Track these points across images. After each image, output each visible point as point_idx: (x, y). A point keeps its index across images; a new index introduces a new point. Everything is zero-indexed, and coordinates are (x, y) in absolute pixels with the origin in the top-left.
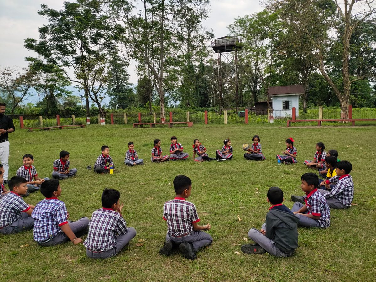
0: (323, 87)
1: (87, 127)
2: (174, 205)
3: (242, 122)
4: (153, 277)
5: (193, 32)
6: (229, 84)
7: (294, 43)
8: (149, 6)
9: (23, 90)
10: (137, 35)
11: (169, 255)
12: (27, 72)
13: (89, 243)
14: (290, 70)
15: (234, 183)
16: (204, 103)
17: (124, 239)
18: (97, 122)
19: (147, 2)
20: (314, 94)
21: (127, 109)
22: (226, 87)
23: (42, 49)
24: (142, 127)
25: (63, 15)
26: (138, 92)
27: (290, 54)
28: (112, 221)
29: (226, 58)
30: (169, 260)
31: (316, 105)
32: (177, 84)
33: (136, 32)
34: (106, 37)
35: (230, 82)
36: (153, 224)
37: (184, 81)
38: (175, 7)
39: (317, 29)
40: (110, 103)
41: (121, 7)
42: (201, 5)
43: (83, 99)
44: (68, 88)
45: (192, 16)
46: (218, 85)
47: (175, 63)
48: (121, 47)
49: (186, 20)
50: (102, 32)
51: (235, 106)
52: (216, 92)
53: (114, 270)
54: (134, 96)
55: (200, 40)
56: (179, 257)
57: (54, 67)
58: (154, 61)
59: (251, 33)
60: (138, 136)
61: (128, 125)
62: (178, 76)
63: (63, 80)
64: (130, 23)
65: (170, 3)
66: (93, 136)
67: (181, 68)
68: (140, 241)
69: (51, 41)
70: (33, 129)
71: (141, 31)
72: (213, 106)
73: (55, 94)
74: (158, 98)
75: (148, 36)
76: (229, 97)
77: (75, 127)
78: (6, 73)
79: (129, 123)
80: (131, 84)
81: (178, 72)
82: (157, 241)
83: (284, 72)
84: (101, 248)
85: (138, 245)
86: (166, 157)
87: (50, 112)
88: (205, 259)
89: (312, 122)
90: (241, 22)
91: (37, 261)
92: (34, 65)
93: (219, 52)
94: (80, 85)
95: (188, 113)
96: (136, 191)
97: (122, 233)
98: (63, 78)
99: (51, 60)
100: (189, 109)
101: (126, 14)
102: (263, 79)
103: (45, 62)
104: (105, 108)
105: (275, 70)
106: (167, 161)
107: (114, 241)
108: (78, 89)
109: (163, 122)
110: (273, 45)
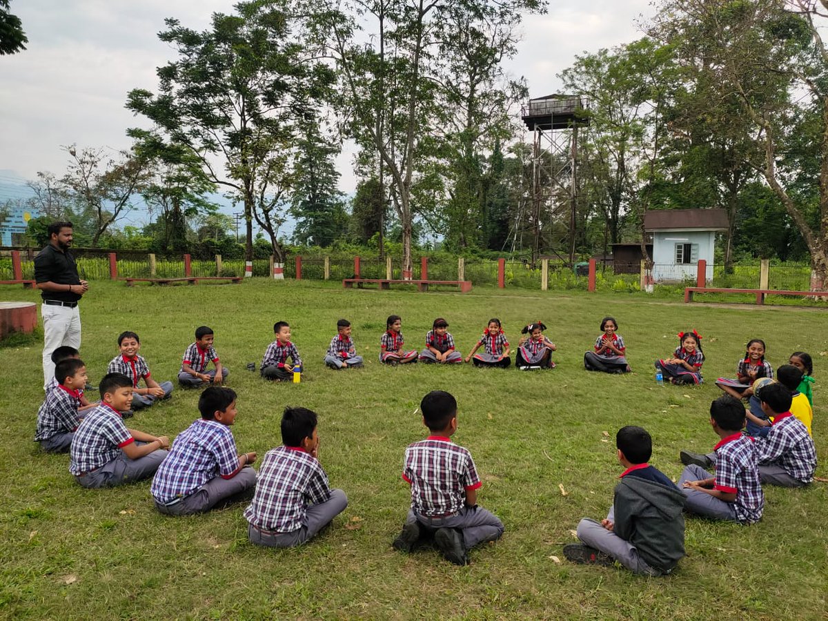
0: (775, 217)
1: (245, 282)
2: (427, 452)
3: (581, 288)
4: (379, 590)
5: (482, 84)
6: (556, 201)
7: (709, 114)
8: (390, 26)
9: (118, 199)
10: (361, 88)
11: (411, 551)
12: (129, 159)
13: (256, 513)
14: (698, 175)
15: (556, 419)
16: (497, 241)
17: (323, 513)
18: (266, 272)
19: (388, 16)
20: (753, 231)
21: (331, 248)
22: (549, 207)
23: (163, 112)
24: (362, 288)
25: (209, 42)
26: (355, 210)
27: (699, 138)
28: (301, 473)
29: (553, 143)
30: (412, 561)
31: (755, 256)
32: (441, 197)
33: (360, 81)
34: (295, 90)
35: (560, 197)
36: (381, 490)
37: (456, 190)
38: (447, 28)
39: (765, 84)
40: (294, 233)
41: (330, 28)
42: (503, 26)
43: (239, 221)
44: (211, 198)
45: (482, 48)
46: (530, 202)
47: (439, 149)
48: (326, 114)
49: (468, 56)
50: (288, 79)
51: (568, 251)
52: (527, 217)
53: (302, 571)
54: (346, 219)
55: (497, 101)
56: (433, 556)
57: (185, 152)
58: (393, 144)
59: (612, 89)
60: (354, 307)
61: (331, 283)
62: (443, 179)
63: (202, 180)
64: (347, 61)
65: (435, 20)
66: (257, 301)
67: (452, 162)
68: (354, 520)
69: (182, 97)
70: (135, 282)
71: (370, 79)
72: (518, 249)
73: (182, 209)
74: (398, 225)
75: (385, 91)
76: (555, 230)
77: (222, 281)
78: (86, 160)
79: (333, 277)
80: (341, 194)
81: (444, 169)
82: (388, 522)
83: (683, 179)
84: (278, 527)
85: (350, 528)
86: (411, 355)
87: (170, 248)
88: (486, 565)
89: (743, 294)
90: (590, 64)
91: (152, 543)
92: (143, 146)
93: (537, 129)
94: (237, 193)
95: (461, 261)
96: (347, 422)
97: (321, 501)
98: (202, 176)
99: (179, 137)
100: (465, 254)
101: (339, 42)
102: (632, 193)
103: (167, 139)
104: (284, 242)
105: (664, 172)
106: (414, 364)
107: (304, 514)
108: (231, 200)
109: (406, 279)
110: (660, 116)
